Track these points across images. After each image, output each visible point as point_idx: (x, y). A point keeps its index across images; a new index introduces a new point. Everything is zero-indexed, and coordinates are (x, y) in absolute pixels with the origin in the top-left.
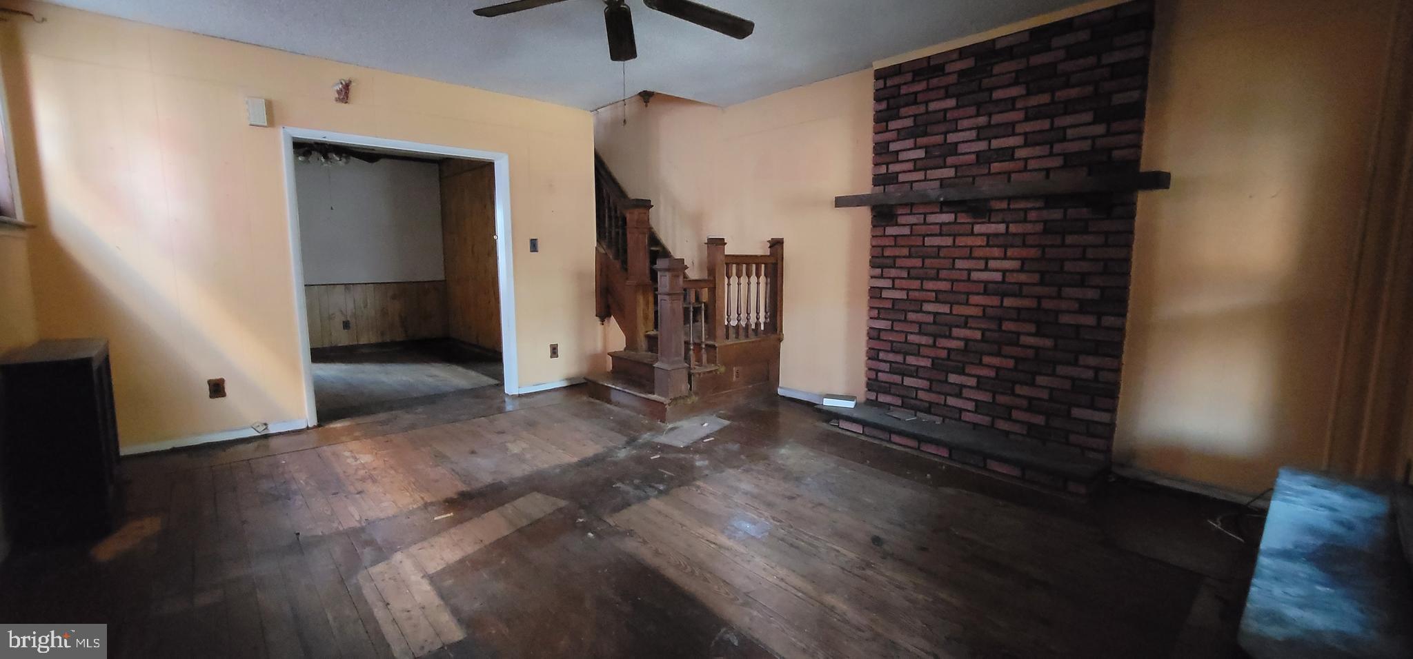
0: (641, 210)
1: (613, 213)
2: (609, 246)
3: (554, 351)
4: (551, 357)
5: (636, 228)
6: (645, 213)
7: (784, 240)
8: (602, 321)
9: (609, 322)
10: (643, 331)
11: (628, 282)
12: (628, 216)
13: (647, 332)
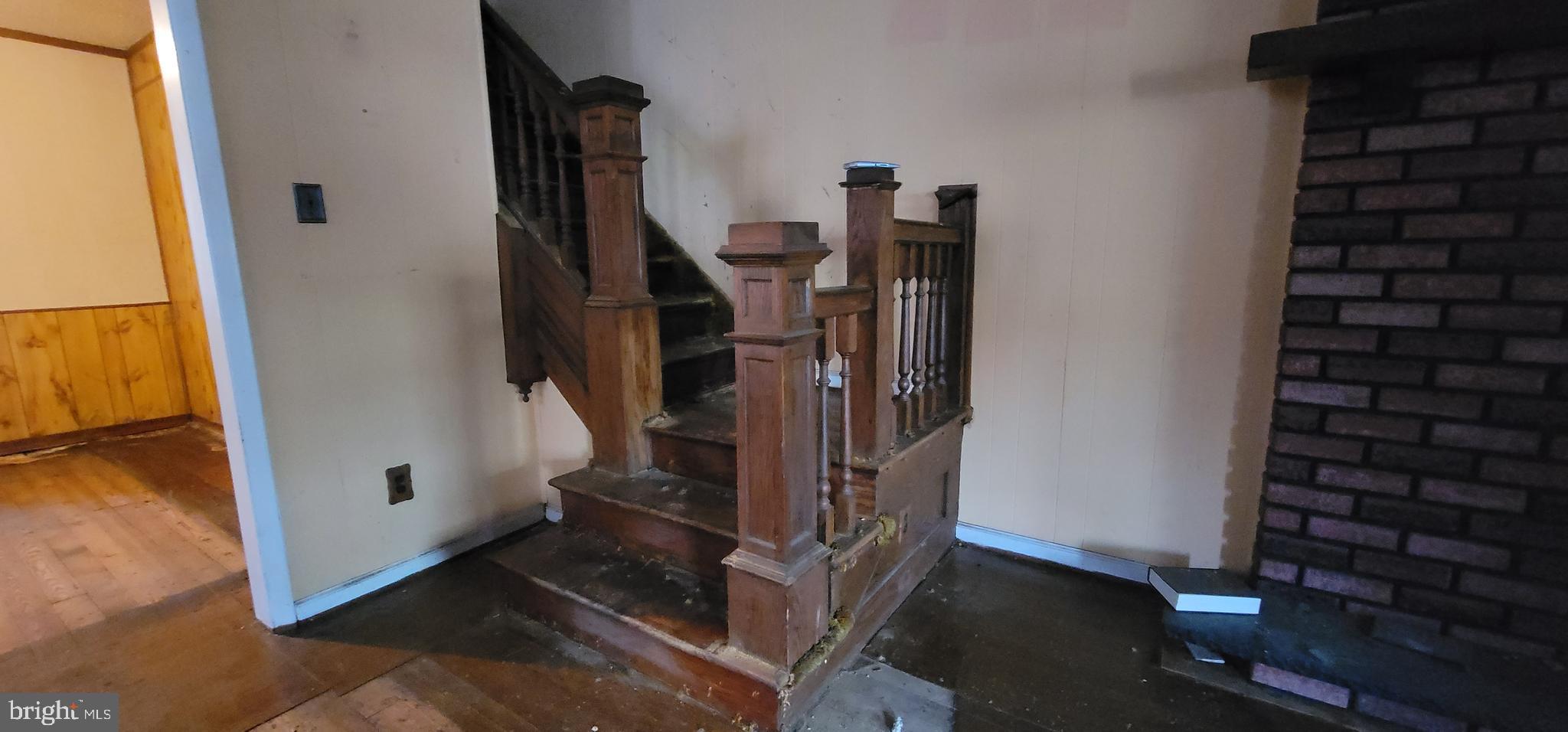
0: (622, 111)
1: (538, 127)
2: (536, 213)
3: (400, 485)
4: (393, 501)
5: (611, 156)
6: (630, 120)
7: (979, 190)
8: (525, 390)
9: (541, 394)
10: (642, 418)
11: (593, 300)
12: (585, 130)
13: (647, 421)
